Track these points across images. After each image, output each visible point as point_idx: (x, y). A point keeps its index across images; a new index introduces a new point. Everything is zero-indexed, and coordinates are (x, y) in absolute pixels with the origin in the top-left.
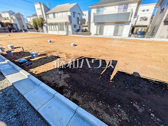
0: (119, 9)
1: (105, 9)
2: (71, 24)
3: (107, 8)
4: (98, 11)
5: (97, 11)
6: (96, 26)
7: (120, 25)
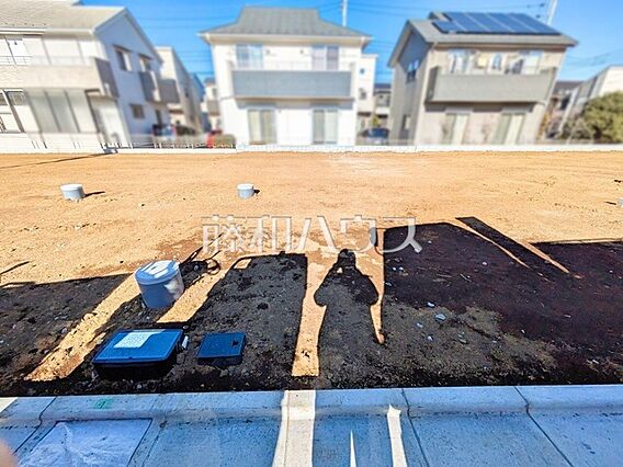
0: (314, 58)
1: (268, 52)
2: (116, 102)
3: (273, 50)
4: (243, 56)
5: (238, 55)
6: (244, 112)
7: (325, 109)
